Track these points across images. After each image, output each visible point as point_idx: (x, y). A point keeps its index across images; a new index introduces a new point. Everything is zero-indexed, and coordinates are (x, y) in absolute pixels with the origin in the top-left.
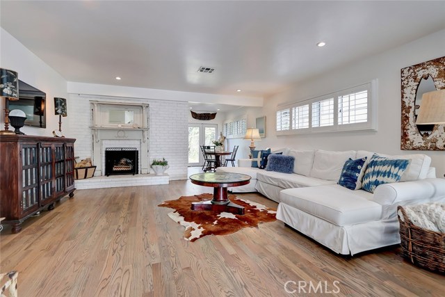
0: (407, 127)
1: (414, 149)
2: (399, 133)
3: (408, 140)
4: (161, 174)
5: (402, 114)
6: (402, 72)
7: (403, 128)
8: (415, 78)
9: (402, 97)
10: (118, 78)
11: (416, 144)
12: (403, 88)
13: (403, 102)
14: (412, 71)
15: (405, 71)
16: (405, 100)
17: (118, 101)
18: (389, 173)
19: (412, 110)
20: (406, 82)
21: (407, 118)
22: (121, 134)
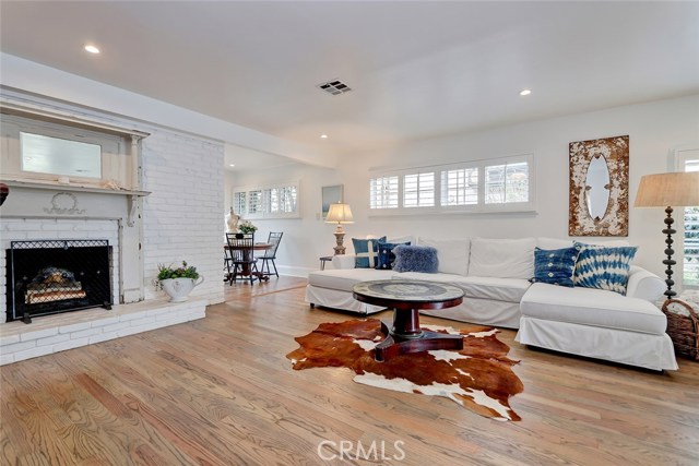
0: (576, 210)
1: (584, 235)
2: (566, 217)
3: (578, 224)
4: (185, 298)
5: (571, 195)
6: (571, 147)
7: (572, 211)
8: (586, 156)
9: (571, 175)
10: (92, 49)
11: (587, 230)
12: (571, 165)
13: (572, 182)
14: (582, 146)
15: (575, 146)
16: (574, 179)
17: (64, 114)
18: (620, 263)
19: (582, 191)
20: (575, 158)
21: (577, 200)
22: (64, 202)
